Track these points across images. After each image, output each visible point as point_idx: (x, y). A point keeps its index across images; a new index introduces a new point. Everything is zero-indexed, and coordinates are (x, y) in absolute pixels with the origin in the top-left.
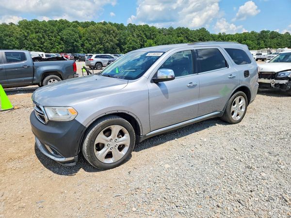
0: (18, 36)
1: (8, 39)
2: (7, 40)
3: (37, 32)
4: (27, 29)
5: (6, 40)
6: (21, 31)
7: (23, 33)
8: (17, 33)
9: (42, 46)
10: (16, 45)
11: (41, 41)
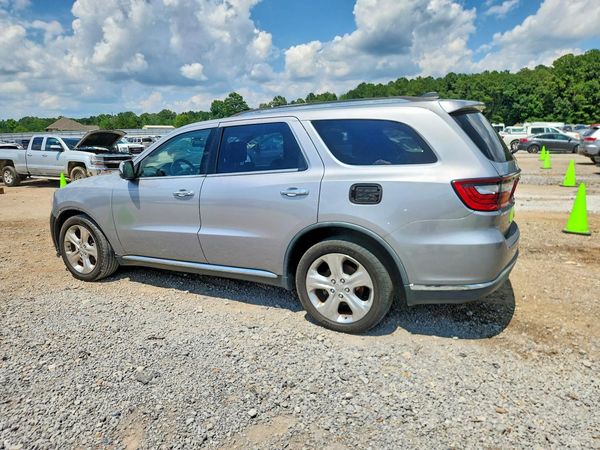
0: (545, 92)
1: (523, 98)
2: (522, 101)
3: (588, 78)
4: (569, 73)
5: (518, 102)
6: (553, 80)
7: (557, 83)
8: (545, 85)
9: (593, 107)
10: (535, 110)
11: (594, 98)
